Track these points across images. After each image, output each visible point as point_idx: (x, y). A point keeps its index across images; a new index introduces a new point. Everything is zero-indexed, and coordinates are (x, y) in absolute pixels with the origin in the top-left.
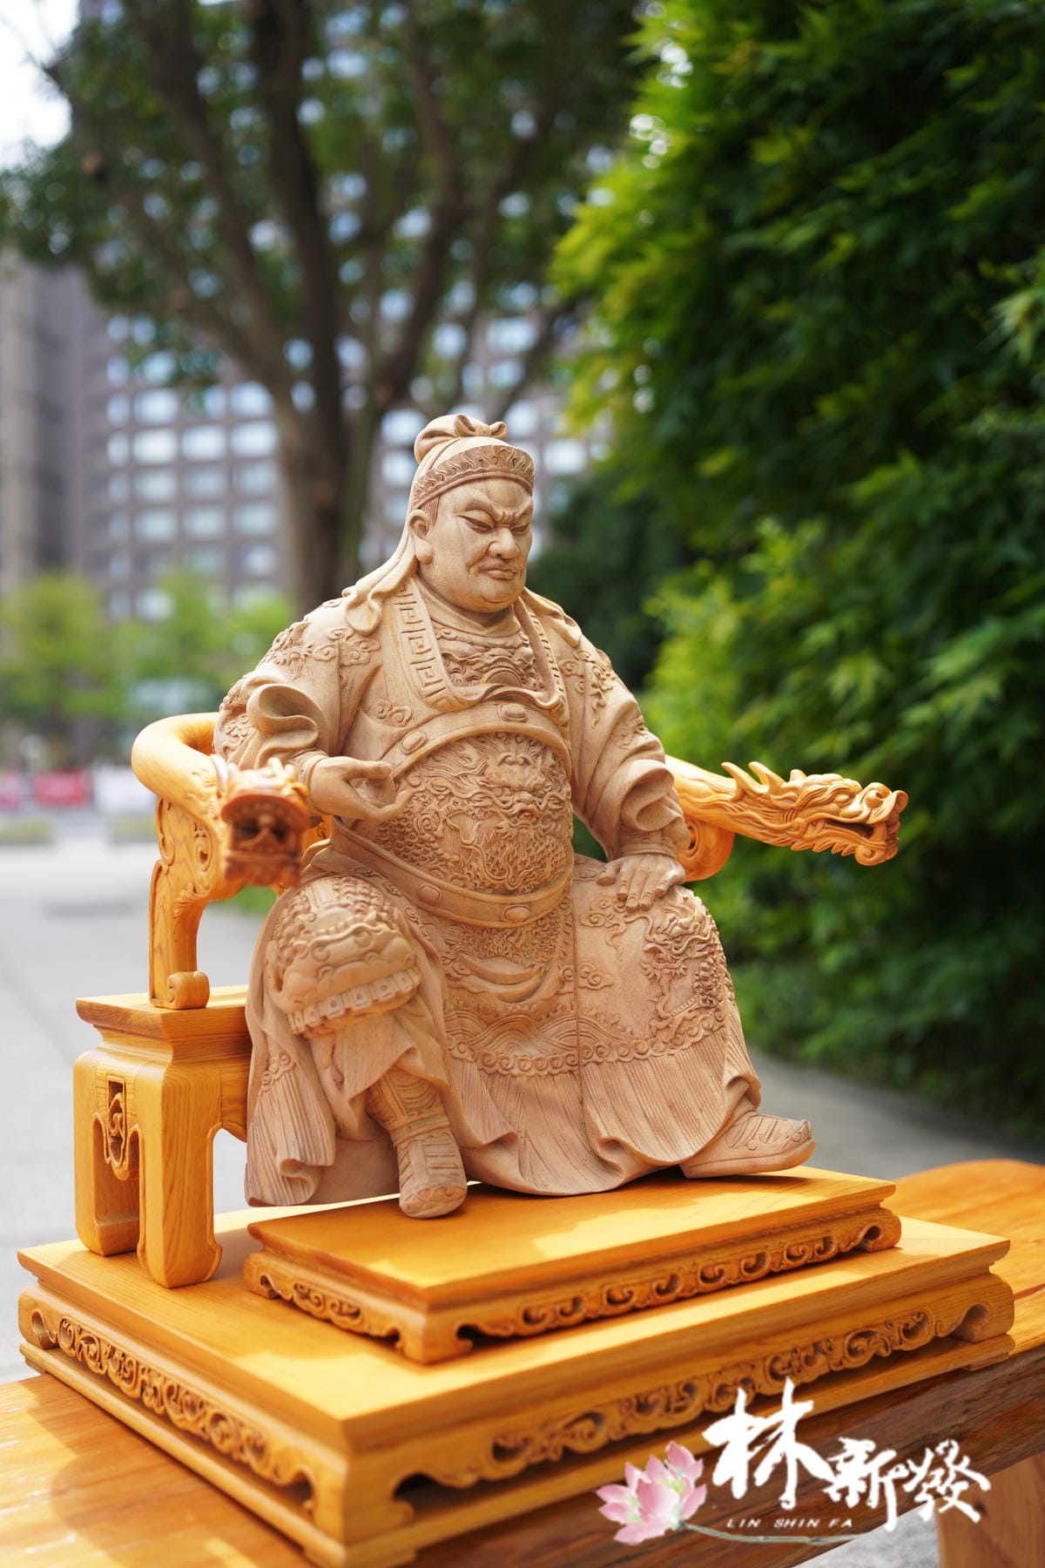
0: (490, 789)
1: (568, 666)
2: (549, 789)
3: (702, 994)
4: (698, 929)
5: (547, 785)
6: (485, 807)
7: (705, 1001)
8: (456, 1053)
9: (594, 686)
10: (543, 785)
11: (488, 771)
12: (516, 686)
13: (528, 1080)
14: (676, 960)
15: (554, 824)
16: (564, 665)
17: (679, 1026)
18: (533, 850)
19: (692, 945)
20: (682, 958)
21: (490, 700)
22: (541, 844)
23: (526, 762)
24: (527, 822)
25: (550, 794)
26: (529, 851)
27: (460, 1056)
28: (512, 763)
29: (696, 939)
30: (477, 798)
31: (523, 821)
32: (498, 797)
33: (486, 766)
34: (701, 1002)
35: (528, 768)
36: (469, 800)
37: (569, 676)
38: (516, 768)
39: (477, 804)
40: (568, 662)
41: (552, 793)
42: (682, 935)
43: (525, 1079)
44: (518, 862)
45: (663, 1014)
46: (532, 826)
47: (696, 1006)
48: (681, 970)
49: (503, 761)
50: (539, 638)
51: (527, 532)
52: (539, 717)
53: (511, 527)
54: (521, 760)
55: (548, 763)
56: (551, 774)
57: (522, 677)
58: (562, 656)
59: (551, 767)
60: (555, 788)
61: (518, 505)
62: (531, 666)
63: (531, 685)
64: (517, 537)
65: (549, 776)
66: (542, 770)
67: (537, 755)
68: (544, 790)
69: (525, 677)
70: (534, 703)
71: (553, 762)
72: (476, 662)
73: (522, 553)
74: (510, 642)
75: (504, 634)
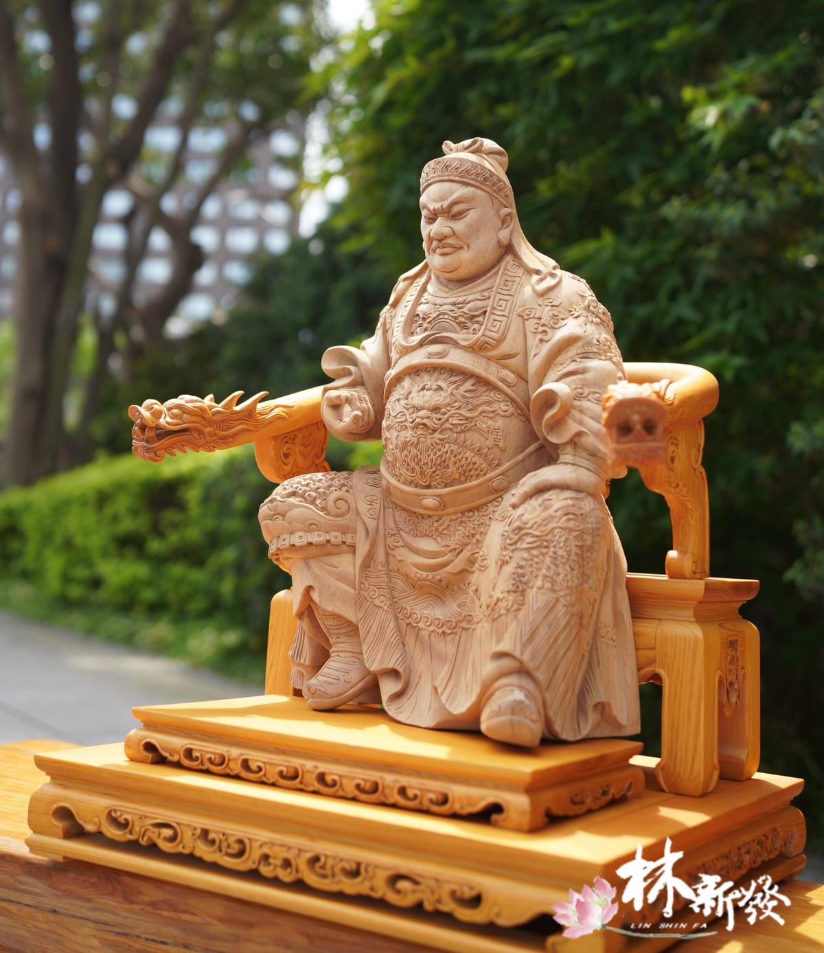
0: (408, 409)
1: (527, 312)
3: (514, 579)
4: (536, 526)
5: (453, 405)
6: (402, 422)
7: (513, 585)
8: (377, 602)
9: (543, 325)
10: (448, 405)
11: (410, 397)
13: (429, 635)
14: (508, 549)
15: (455, 435)
16: (524, 311)
17: (496, 604)
18: (432, 454)
19: (524, 537)
20: (512, 547)
21: (426, 344)
22: (440, 450)
23: (440, 388)
24: (425, 433)
25: (452, 412)
26: (429, 455)
27: (380, 604)
28: (428, 390)
29: (530, 533)
30: (398, 416)
31: (420, 432)
32: (410, 414)
33: (410, 393)
34: (510, 586)
35: (442, 392)
36: (395, 417)
37: (527, 320)
38: (430, 393)
39: (400, 420)
40: (527, 309)
42: (520, 529)
43: (427, 633)
44: (422, 463)
45: (492, 593)
46: (429, 436)
47: (507, 589)
48: (507, 558)
49: (423, 389)
50: (499, 293)
51: (465, 216)
52: (463, 354)
53: (446, 215)
54: (434, 387)
55: (463, 389)
56: (464, 397)
57: (464, 325)
58: (524, 305)
59: (466, 391)
60: (464, 408)
61: (447, 198)
62: (478, 316)
63: (471, 330)
64: (454, 221)
65: (460, 398)
66: (452, 394)
67: (454, 383)
68: (448, 408)
69: (469, 324)
70: (458, 344)
71: (472, 388)
72: (428, 318)
73: (457, 233)
74: (461, 299)
75: (463, 294)
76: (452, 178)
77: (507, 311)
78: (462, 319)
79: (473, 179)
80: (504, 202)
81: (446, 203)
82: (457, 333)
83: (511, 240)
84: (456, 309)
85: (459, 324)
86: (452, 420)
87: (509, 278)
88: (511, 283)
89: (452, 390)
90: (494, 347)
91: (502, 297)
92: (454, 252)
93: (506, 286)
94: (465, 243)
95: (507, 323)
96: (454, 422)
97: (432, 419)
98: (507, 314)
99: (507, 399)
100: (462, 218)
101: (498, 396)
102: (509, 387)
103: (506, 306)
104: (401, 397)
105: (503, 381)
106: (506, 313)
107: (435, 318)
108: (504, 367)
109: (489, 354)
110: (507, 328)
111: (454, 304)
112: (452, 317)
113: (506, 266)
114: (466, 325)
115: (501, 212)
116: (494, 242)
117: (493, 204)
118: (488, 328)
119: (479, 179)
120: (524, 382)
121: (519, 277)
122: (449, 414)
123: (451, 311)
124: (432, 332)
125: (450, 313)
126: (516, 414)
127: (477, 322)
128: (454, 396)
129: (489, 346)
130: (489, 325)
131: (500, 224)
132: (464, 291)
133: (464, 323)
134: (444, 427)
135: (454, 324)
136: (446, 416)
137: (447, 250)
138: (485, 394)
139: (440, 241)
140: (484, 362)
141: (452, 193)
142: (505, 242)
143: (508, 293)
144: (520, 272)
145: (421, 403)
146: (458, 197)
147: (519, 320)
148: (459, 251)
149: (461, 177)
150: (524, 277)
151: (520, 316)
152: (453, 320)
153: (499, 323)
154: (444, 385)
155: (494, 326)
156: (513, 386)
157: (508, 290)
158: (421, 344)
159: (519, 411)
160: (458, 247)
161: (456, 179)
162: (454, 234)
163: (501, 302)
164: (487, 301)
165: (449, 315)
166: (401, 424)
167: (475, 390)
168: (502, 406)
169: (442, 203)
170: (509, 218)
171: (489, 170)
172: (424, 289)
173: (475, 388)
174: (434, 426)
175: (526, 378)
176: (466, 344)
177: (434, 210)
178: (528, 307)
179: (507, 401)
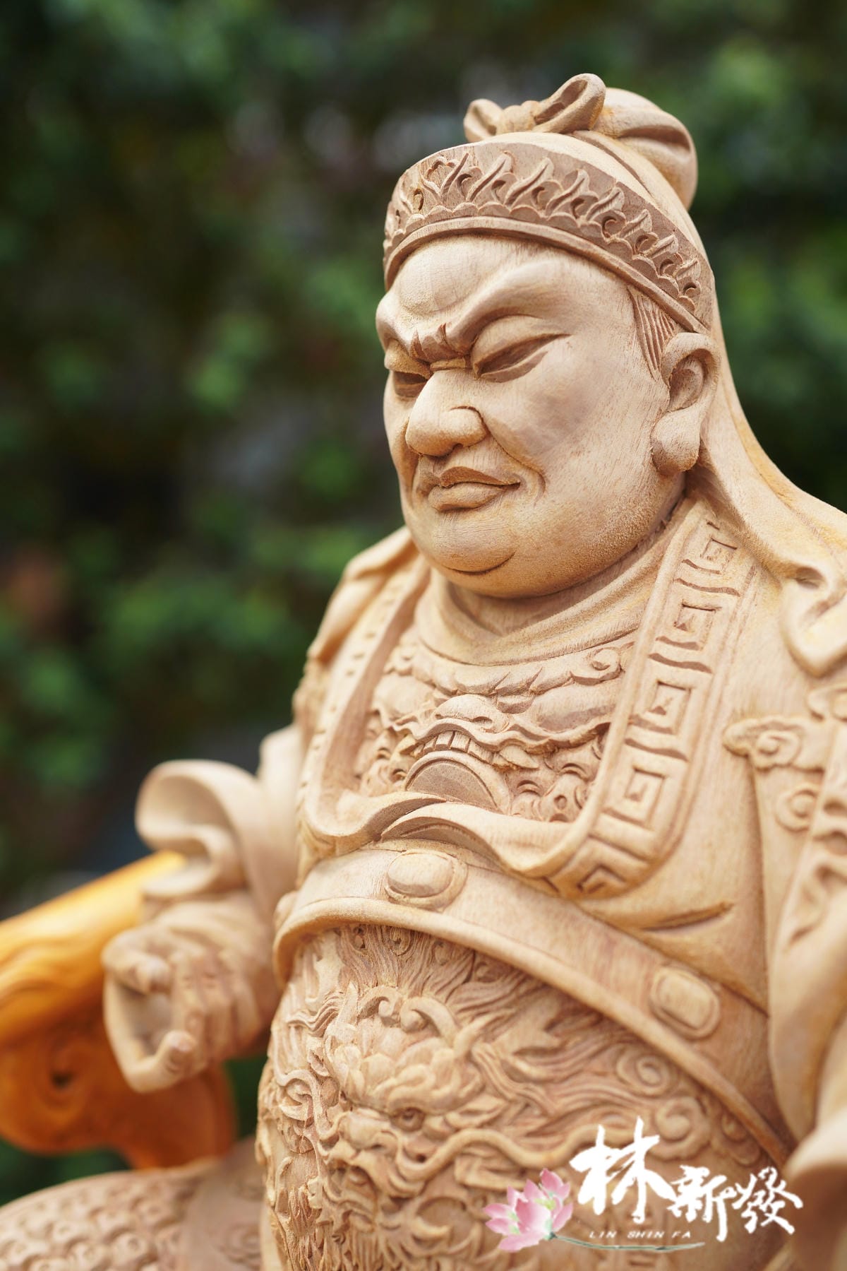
1: (765, 740)
2: (477, 1120)
5: (472, 1106)
6: (299, 1123)
10: (455, 1104)
11: (331, 1029)
12: (477, 802)
16: (752, 734)
21: (392, 837)
23: (426, 1025)
24: (367, 1204)
25: (468, 1135)
28: (387, 1022)
33: (330, 1016)
35: (433, 1042)
37: (766, 770)
38: (393, 1037)
40: (765, 728)
41: (488, 1134)
49: (372, 1011)
50: (657, 657)
51: (530, 366)
52: (513, 900)
53: (462, 363)
54: (409, 1017)
55: (510, 1039)
56: (514, 1075)
57: (526, 776)
58: (752, 711)
59: (521, 1053)
60: (513, 1123)
61: (460, 300)
62: (578, 745)
63: (548, 800)
64: (489, 387)
65: (500, 1079)
66: (469, 1057)
67: (479, 1010)
68: (454, 1117)
69: (543, 775)
70: (497, 857)
71: (546, 1040)
72: (406, 733)
73: (496, 431)
74: (518, 675)
75: (524, 652)
76: (481, 222)
77: (686, 731)
78: (515, 756)
79: (558, 224)
80: (680, 309)
81: (455, 320)
82: (494, 807)
83: (702, 450)
84: (497, 716)
85: (505, 770)
86: (468, 1169)
87: (695, 597)
88: (702, 615)
89: (474, 1040)
90: (633, 883)
91: (665, 672)
92: (489, 501)
93: (683, 627)
94: (529, 469)
95: (684, 784)
96: (473, 1179)
97: (392, 1155)
98: (683, 747)
99: (683, 1085)
100: (517, 375)
101: (648, 1074)
102: (690, 1039)
103: (683, 712)
104: (307, 1019)
105: (668, 1018)
106: (679, 742)
107: (421, 743)
108: (673, 958)
109: (613, 907)
110: (685, 806)
111: (491, 693)
112: (481, 745)
113: (683, 549)
114: (532, 776)
115: (668, 348)
116: (639, 461)
117: (636, 317)
118: (611, 803)
119: (581, 221)
120: (747, 1012)
121: (732, 591)
122: (454, 1142)
123: (480, 720)
124: (412, 795)
125: (473, 729)
126: (716, 1143)
127: (572, 769)
128: (477, 1065)
129: (613, 882)
130: (617, 789)
131: (662, 392)
132: (529, 641)
133: (522, 769)
134: (435, 1191)
135: (488, 774)
136: (442, 1152)
137: (463, 493)
138: (596, 1065)
139: (440, 458)
140: (593, 937)
141: (478, 280)
142: (685, 459)
143: (691, 656)
144: (737, 571)
145: (358, 1078)
146: (500, 294)
147: (733, 773)
148: (508, 498)
149: (512, 216)
150: (750, 592)
151: (736, 753)
152: (485, 756)
153: (654, 783)
154: (440, 1013)
155: (635, 797)
156: (707, 1038)
157: (692, 646)
158: (375, 833)
159: (730, 1128)
160: (504, 481)
161: (497, 223)
162: (487, 434)
163: (665, 692)
164: (610, 685)
165: (471, 738)
166: (297, 1130)
167: (555, 1051)
168: (660, 1117)
169: (443, 319)
170: (696, 369)
171: (620, 185)
172: (405, 618)
173: (555, 1042)
174: (399, 1183)
175: (758, 998)
176: (526, 861)
177: (417, 345)
178: (767, 720)
179: (682, 1094)
